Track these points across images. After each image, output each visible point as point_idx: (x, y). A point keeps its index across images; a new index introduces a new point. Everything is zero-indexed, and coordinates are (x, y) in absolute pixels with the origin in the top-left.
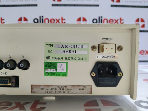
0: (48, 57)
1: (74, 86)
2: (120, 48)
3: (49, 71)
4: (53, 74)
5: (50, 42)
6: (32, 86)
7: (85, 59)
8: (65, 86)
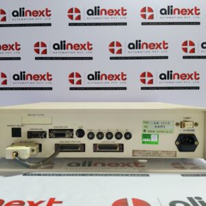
0: (145, 131)
1: (163, 151)
2: (196, 124)
3: (145, 140)
4: (148, 143)
5: (146, 120)
6: (133, 151)
7: (171, 132)
8: (157, 152)
